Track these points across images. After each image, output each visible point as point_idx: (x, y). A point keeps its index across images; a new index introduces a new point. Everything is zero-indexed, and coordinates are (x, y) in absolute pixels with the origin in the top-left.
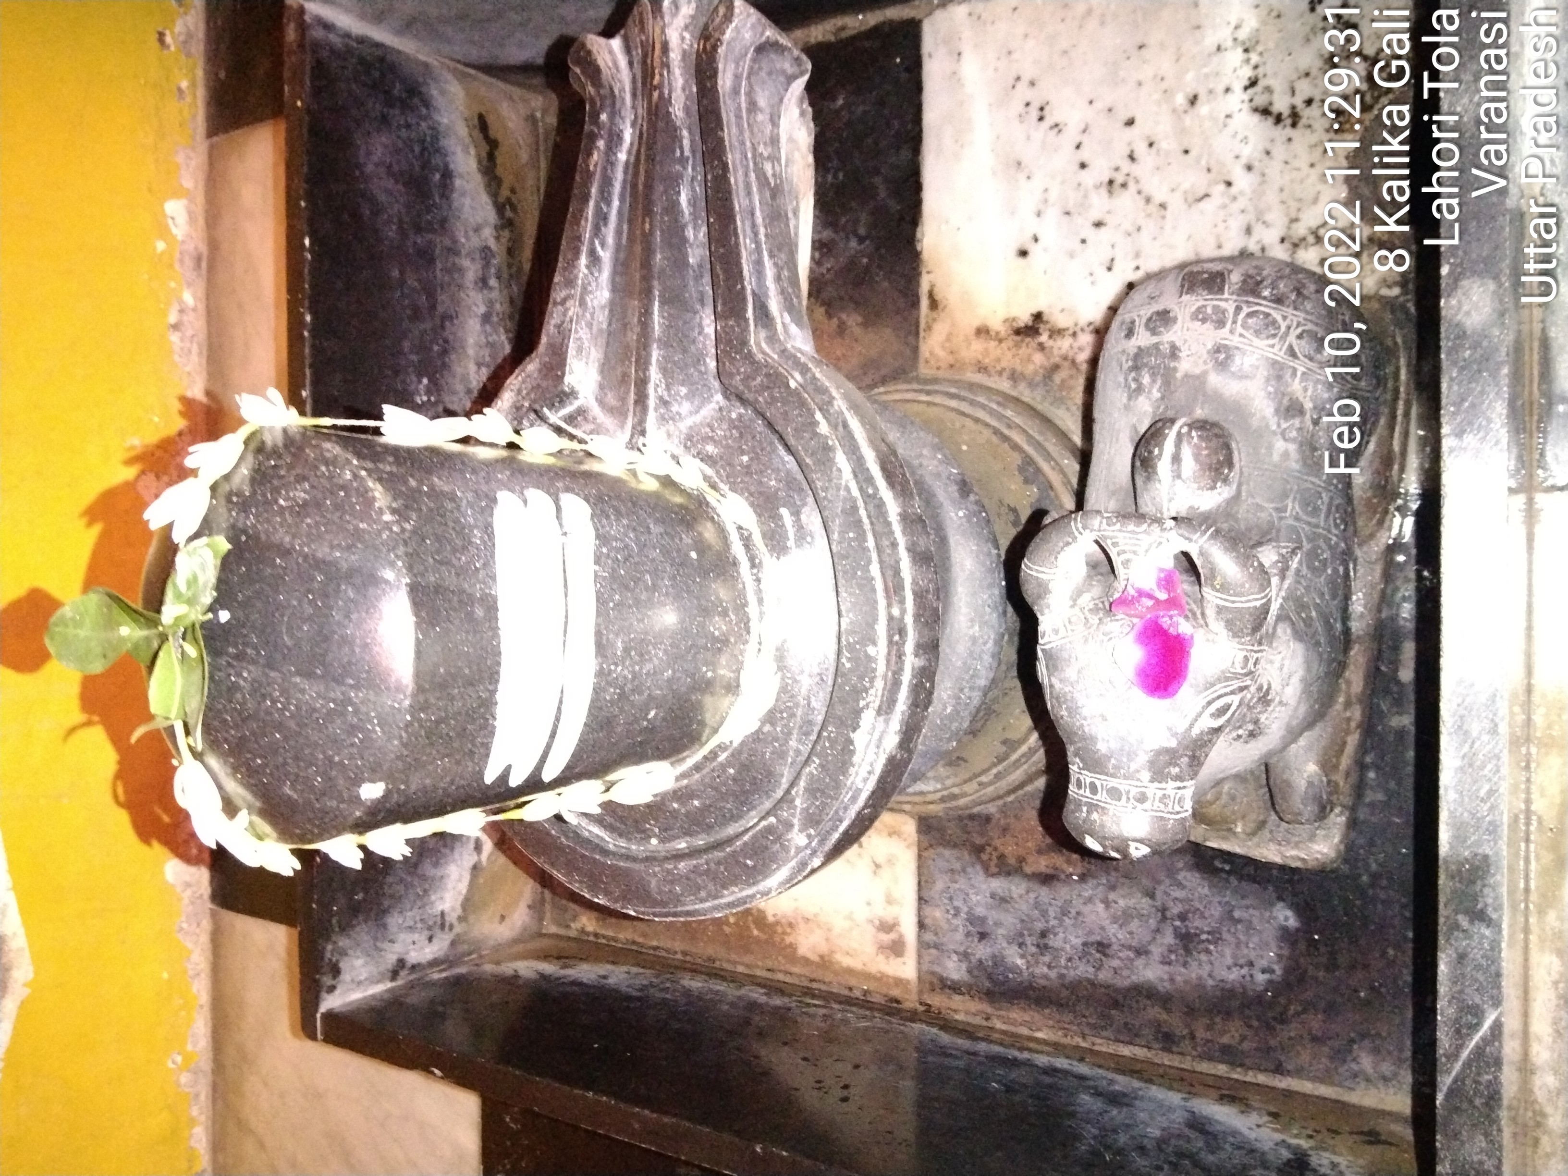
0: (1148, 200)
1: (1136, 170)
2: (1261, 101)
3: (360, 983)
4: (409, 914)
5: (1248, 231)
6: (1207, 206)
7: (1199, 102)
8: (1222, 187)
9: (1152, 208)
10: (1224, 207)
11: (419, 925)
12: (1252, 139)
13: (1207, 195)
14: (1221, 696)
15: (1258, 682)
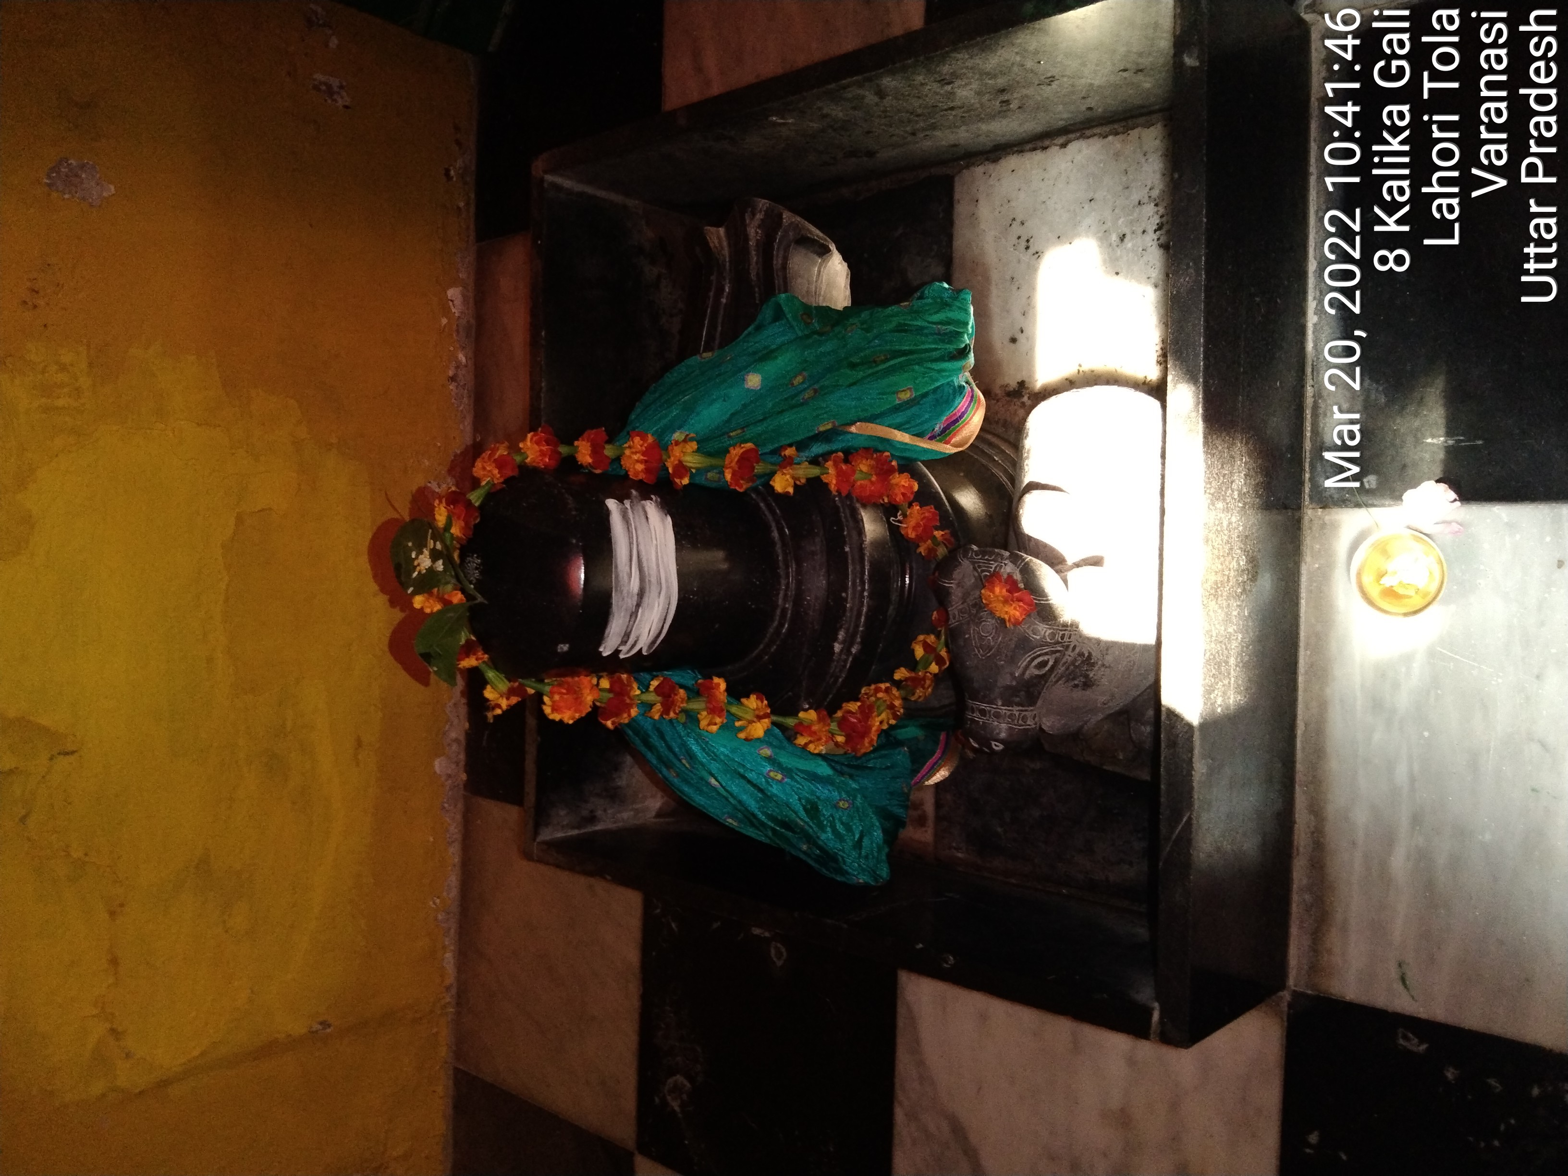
2: (1165, 240)
3: (563, 827)
4: (598, 784)
7: (1126, 240)
11: (604, 793)
12: (1158, 266)
14: (1039, 656)
15: (1077, 650)
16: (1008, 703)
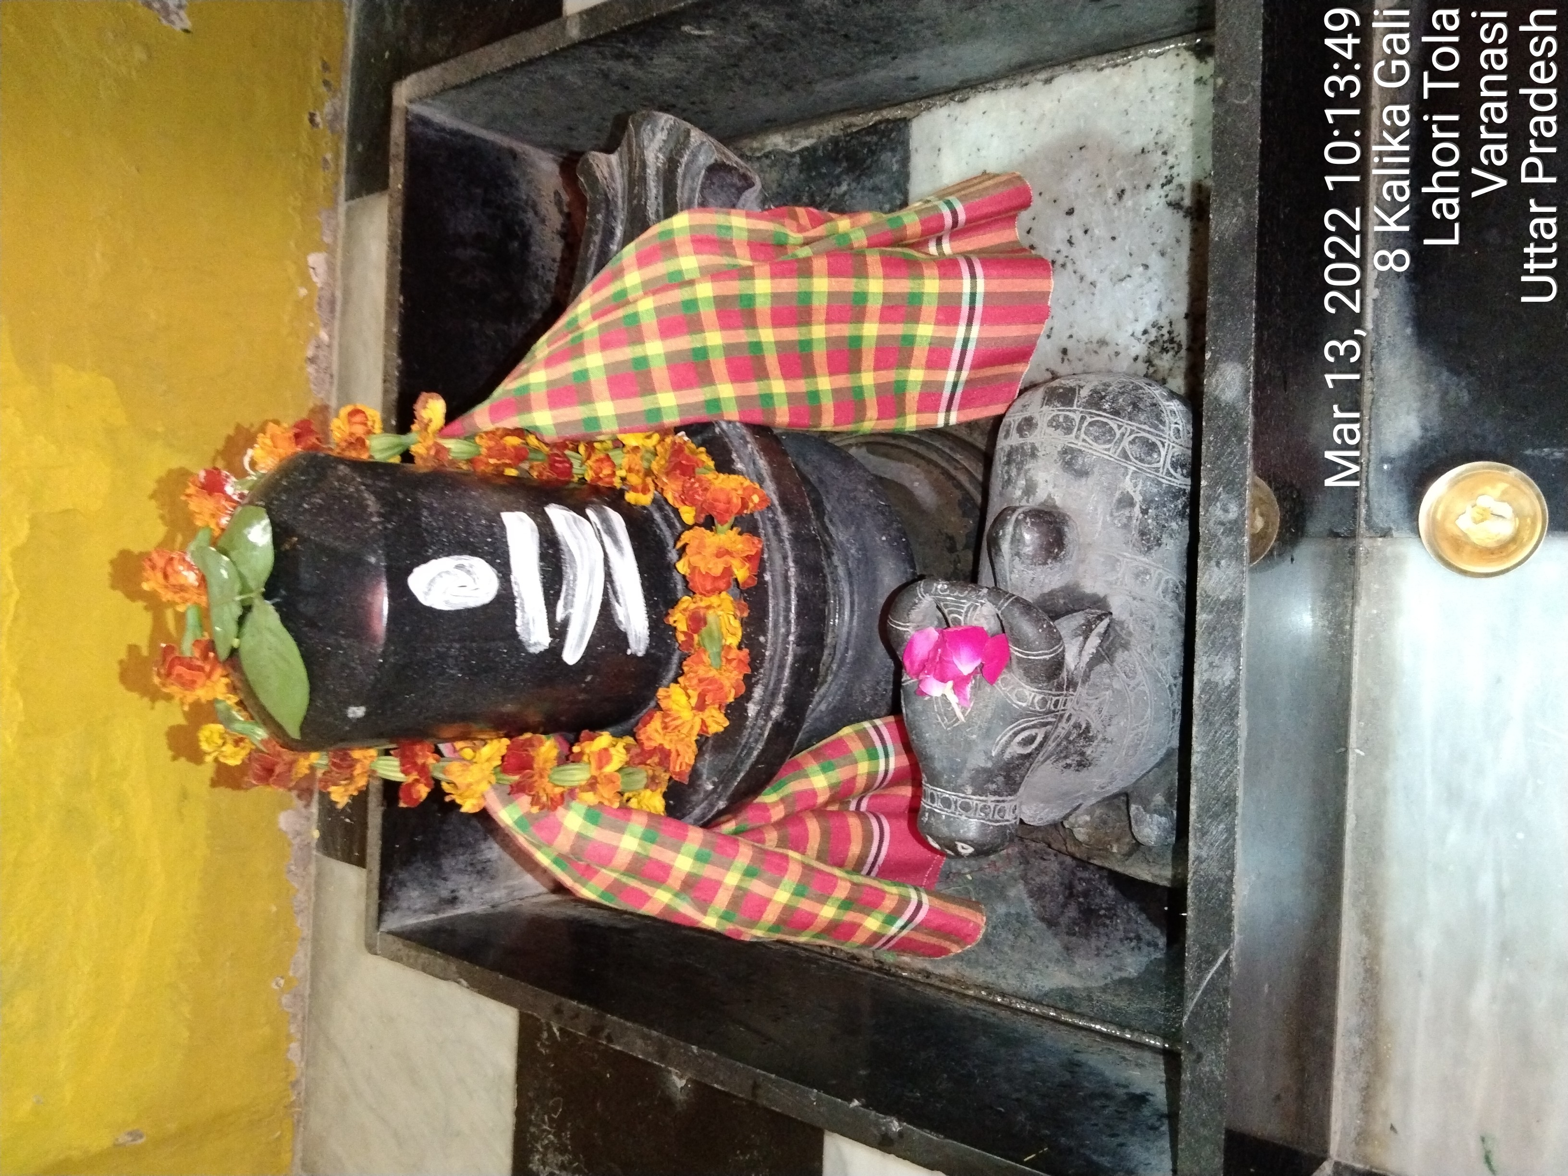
0: (1082, 279)
1: (1074, 252)
2: (1174, 196)
3: (415, 911)
4: (461, 858)
5: (1160, 307)
6: (1128, 285)
7: (1125, 197)
8: (1141, 269)
9: (1085, 285)
10: (1141, 286)
11: (469, 869)
12: (1166, 228)
13: (1129, 276)
14: (1024, 729)
15: (1072, 722)
16: (980, 791)
